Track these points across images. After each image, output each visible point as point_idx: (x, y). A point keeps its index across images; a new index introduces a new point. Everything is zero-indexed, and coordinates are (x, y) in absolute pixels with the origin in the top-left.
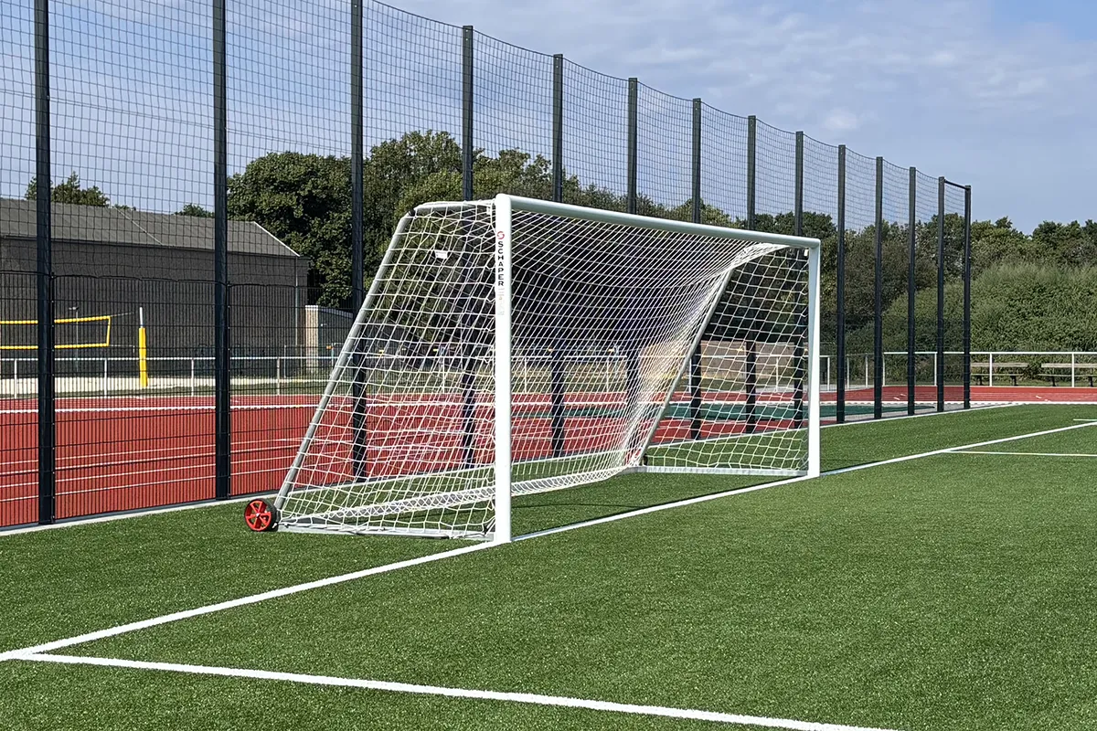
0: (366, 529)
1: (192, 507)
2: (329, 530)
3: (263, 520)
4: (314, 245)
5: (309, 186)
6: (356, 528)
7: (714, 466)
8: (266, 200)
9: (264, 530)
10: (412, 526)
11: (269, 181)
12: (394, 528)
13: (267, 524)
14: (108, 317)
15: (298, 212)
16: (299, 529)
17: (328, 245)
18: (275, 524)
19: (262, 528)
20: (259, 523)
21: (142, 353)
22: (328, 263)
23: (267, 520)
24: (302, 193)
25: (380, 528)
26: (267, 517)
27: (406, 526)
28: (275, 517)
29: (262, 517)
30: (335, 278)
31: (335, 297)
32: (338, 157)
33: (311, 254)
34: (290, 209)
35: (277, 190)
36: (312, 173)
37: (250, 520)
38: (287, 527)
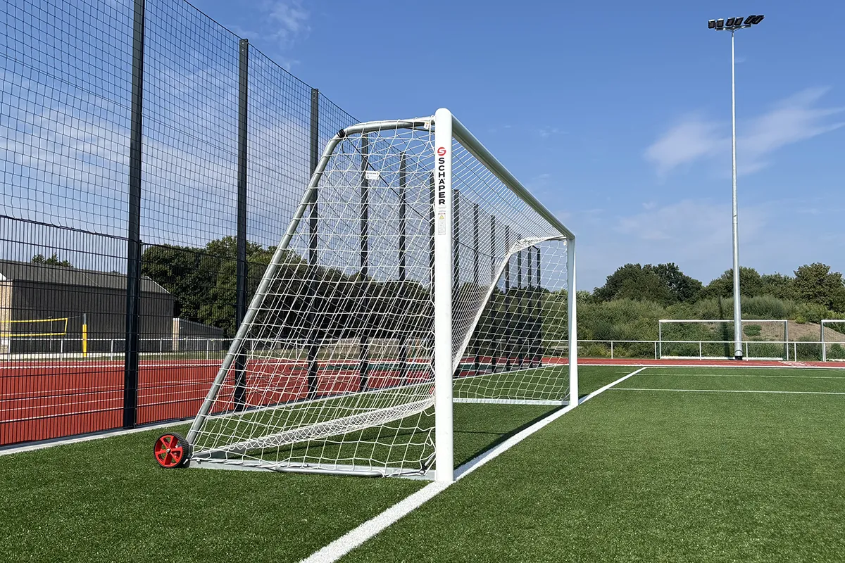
0: (288, 466)
1: (101, 437)
2: (246, 465)
3: (174, 456)
4: (177, 289)
5: (176, 261)
6: (276, 465)
7: (497, 398)
8: (154, 267)
9: (174, 467)
10: (338, 463)
11: (156, 258)
12: (318, 465)
13: (178, 460)
14: (66, 319)
15: (170, 274)
16: (213, 465)
17: (184, 289)
18: (187, 460)
19: (172, 465)
20: (169, 459)
21: (85, 335)
22: (184, 298)
23: (178, 455)
24: (173, 264)
25: (303, 464)
26: (178, 453)
27: (333, 462)
28: (187, 452)
29: (173, 452)
30: (187, 306)
31: (187, 315)
32: (190, 248)
33: (176, 294)
34: (166, 272)
35: (159, 263)
36: (177, 255)
37: (160, 456)
38: (199, 463)
